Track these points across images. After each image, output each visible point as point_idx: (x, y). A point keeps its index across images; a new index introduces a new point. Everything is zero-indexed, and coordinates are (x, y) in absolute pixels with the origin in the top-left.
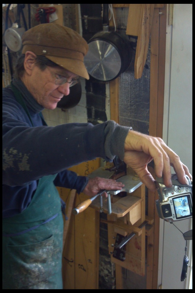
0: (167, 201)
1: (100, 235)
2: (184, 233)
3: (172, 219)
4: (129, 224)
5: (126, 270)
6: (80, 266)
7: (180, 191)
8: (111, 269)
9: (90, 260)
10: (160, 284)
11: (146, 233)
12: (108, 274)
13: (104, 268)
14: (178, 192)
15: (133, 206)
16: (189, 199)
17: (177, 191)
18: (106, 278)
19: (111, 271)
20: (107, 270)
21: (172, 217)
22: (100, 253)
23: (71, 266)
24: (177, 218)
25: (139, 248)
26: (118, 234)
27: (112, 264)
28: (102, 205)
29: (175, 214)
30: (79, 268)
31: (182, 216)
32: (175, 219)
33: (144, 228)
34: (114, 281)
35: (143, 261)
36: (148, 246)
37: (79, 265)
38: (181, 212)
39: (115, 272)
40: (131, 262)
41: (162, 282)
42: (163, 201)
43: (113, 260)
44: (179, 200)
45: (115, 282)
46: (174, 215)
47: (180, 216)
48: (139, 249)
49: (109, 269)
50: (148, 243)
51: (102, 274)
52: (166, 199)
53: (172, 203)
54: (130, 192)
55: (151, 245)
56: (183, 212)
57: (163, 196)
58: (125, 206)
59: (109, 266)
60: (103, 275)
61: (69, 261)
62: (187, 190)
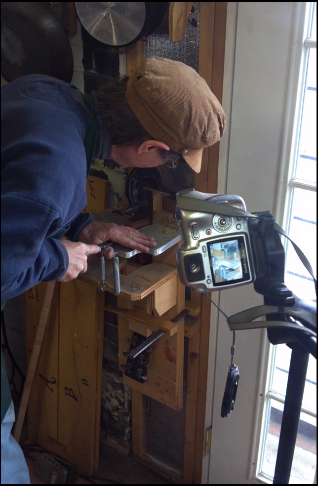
0: (195, 248)
1: (105, 335)
2: (229, 316)
3: (204, 286)
4: (155, 314)
5: (151, 398)
6: (67, 391)
7: (223, 229)
8: (124, 397)
9: (84, 380)
10: (210, 426)
11: (186, 332)
12: (119, 406)
13: (111, 396)
14: (220, 229)
15: (162, 280)
16: (242, 244)
17: (217, 227)
18: (115, 414)
19: (124, 401)
20: (116, 398)
21: (204, 282)
22: (104, 367)
23: (52, 390)
24: (215, 284)
25: (172, 359)
26: (135, 334)
27: (126, 389)
28: (104, 278)
29: (210, 275)
30: (66, 394)
31: (225, 280)
32: (211, 286)
33: (182, 322)
34: (129, 418)
35: (179, 384)
36: (189, 357)
37: (66, 388)
38: (224, 272)
39: (130, 402)
40: (158, 384)
41: (213, 422)
42: (189, 248)
43: (127, 381)
44: (221, 247)
45: (131, 420)
46: (208, 276)
47: (221, 281)
48: (171, 361)
49: (120, 398)
50: (190, 352)
51: (108, 405)
52: (193, 243)
53: (207, 252)
54: (155, 255)
55: (194, 355)
56: (227, 273)
57: (189, 237)
58: (147, 280)
59: (120, 391)
60: (110, 408)
61: (48, 381)
62: (238, 227)
